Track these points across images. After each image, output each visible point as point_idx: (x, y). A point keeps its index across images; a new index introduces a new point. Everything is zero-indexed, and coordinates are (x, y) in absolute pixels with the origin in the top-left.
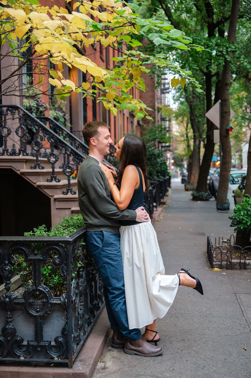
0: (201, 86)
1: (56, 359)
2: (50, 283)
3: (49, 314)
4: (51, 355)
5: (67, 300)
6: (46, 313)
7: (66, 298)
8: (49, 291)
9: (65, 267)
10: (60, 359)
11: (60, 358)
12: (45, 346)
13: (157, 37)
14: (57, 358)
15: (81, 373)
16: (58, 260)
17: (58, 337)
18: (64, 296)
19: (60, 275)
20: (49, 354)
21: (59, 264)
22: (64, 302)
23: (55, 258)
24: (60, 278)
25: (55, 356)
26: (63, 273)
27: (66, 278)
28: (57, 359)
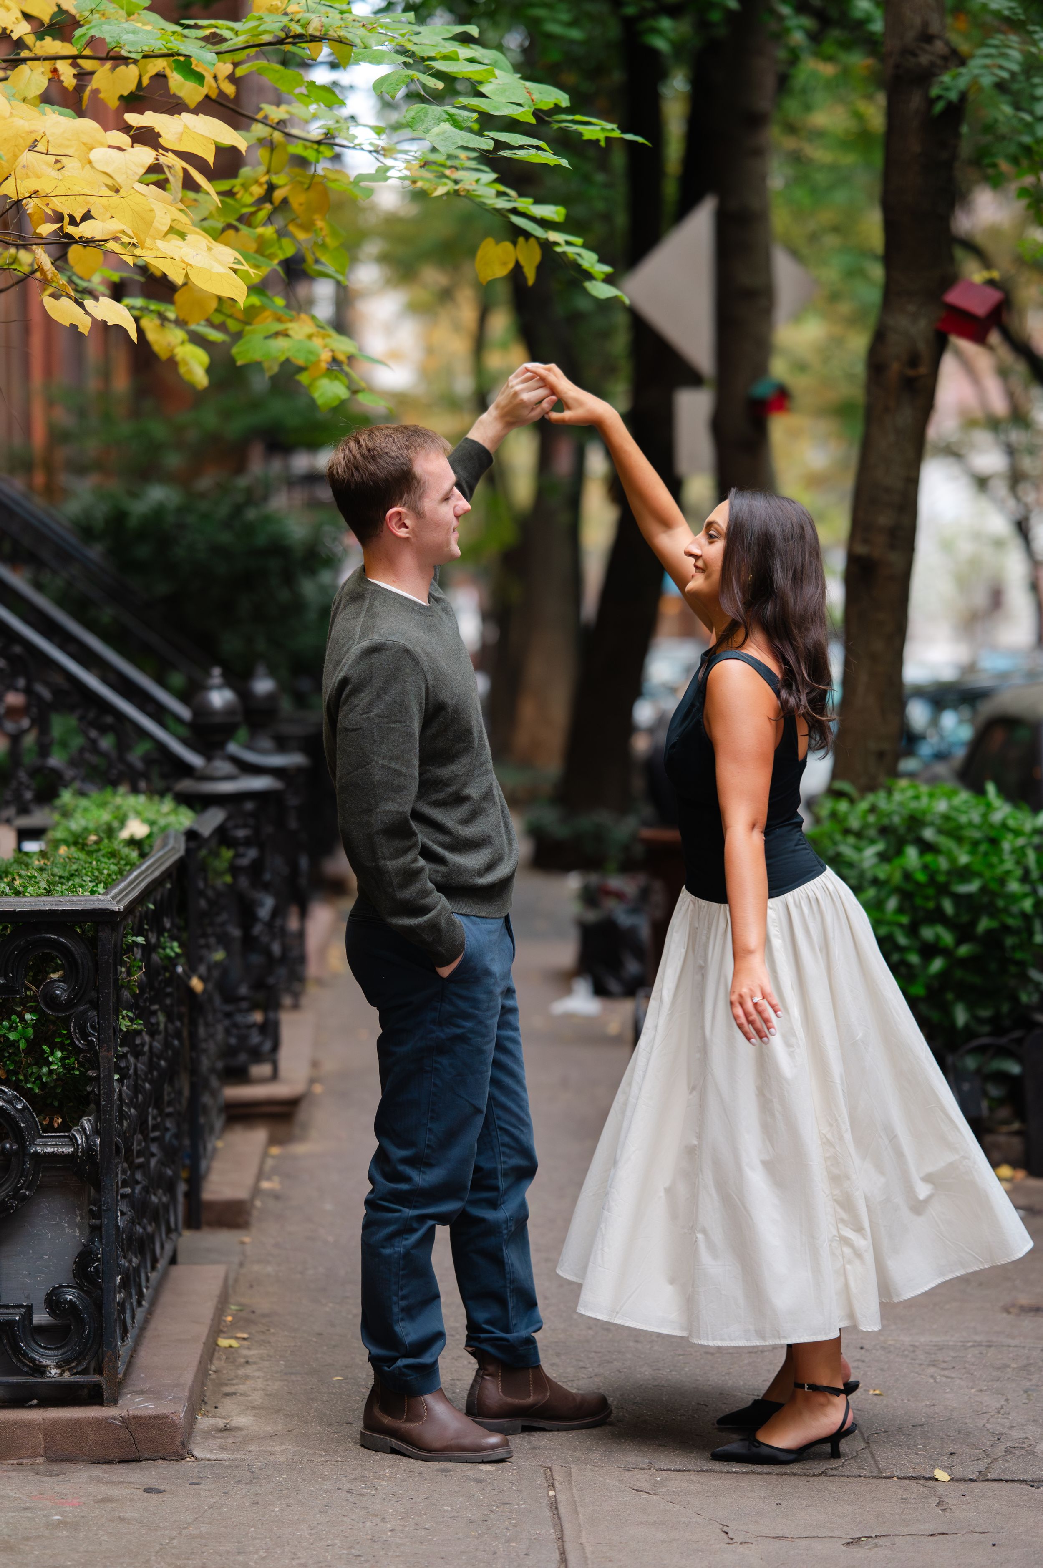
0: (607, 269)
1: (53, 1371)
2: (27, 1081)
3: (25, 1198)
4: (33, 1360)
5: (98, 1141)
6: (13, 1198)
7: (96, 1132)
8: (25, 1108)
9: (92, 1013)
10: (67, 1374)
11: (70, 1370)
12: (10, 1323)
13: (439, 120)
14: (58, 1367)
15: (157, 1417)
16: (65, 986)
17: (61, 1286)
18: (86, 1125)
19: (73, 1043)
20: (25, 1355)
21: (70, 1004)
22: (90, 1148)
23: (53, 981)
24: (68, 1058)
25: (48, 1362)
26: (84, 1035)
27: (96, 1054)
28: (58, 1371)
